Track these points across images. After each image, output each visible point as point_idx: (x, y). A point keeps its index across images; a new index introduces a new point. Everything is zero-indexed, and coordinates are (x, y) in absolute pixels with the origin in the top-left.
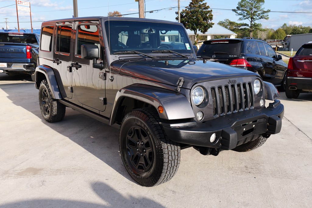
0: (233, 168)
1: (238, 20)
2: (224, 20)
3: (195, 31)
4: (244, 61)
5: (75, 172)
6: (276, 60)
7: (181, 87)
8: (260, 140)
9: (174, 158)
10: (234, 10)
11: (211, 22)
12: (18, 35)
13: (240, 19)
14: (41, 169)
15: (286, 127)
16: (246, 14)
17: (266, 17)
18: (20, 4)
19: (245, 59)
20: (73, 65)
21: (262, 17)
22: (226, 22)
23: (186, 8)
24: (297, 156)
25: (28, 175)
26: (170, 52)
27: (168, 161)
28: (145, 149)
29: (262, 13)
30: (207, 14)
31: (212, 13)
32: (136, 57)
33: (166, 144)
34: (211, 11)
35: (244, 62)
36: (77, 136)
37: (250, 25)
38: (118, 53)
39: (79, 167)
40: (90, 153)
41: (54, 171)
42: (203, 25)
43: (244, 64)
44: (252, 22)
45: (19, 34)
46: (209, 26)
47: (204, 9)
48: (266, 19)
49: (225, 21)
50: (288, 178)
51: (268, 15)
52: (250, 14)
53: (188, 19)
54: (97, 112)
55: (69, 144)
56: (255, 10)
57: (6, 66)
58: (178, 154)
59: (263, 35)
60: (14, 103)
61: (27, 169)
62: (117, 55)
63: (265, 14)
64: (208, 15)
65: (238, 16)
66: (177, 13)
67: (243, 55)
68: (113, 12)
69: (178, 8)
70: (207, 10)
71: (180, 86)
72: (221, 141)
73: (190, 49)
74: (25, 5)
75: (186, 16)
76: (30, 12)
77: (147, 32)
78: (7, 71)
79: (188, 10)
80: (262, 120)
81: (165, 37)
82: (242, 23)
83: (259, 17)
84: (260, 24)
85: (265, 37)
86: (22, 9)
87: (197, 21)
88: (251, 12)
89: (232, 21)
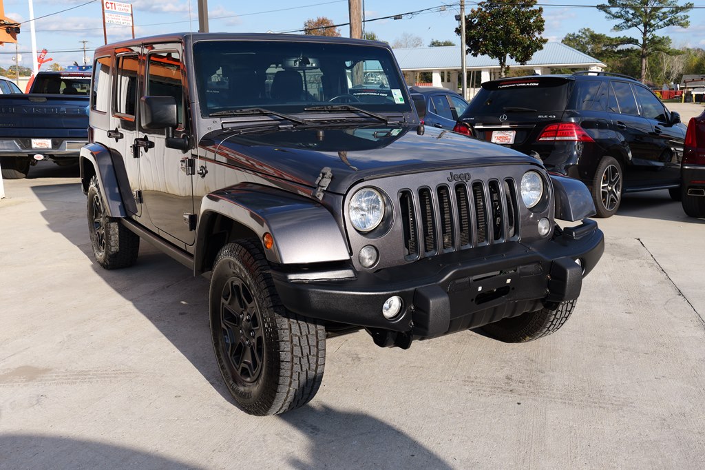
0: (475, 381)
1: (611, 30)
2: (579, 32)
3: (500, 59)
4: (574, 128)
5: (115, 377)
6: (665, 126)
7: (325, 189)
8: (550, 316)
9: (306, 351)
10: (601, 7)
11: (539, 38)
12: (81, 78)
13: (618, 27)
14: (46, 370)
15: (649, 287)
16: (632, 14)
17: (682, 22)
18: (110, 9)
19: (578, 123)
20: (138, 142)
21: (671, 22)
22: (584, 36)
23: (479, 4)
24: (647, 356)
25: (16, 382)
26: (349, 111)
27: (293, 358)
28: (253, 330)
29: (672, 12)
30: (530, 18)
31: (544, 16)
32: (267, 123)
33: (286, 320)
34: (541, 10)
35: (575, 131)
36: (153, 299)
37: (641, 42)
38: (219, 114)
39: (130, 367)
40: (164, 338)
41: (72, 375)
42: (520, 43)
43: (574, 136)
44: (648, 34)
45: (82, 76)
46: (534, 47)
47: (523, 6)
48: (682, 25)
49: (580, 34)
50: (600, 407)
51: (688, 17)
52: (641, 15)
53: (485, 32)
54: (182, 246)
55: (128, 316)
56: (655, 5)
57: (50, 146)
58: (317, 342)
59: (677, 65)
60: (50, 226)
61: (18, 368)
62: (218, 119)
63: (681, 14)
64: (532, 21)
65: (613, 20)
66: (458, 18)
67: (573, 115)
68: (315, 20)
69: (461, 5)
70: (530, 9)
71: (323, 187)
72: (412, 316)
73: (403, 102)
74: (122, 11)
75: (479, 24)
76: (133, 27)
77: (297, 66)
78: (51, 156)
79: (484, 9)
80: (531, 268)
81: (433, 74)
82: (622, 37)
83: (665, 21)
84: (667, 38)
85: (680, 68)
86: (114, 21)
87: (506, 35)
88: (643, 9)
89: (597, 32)
